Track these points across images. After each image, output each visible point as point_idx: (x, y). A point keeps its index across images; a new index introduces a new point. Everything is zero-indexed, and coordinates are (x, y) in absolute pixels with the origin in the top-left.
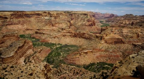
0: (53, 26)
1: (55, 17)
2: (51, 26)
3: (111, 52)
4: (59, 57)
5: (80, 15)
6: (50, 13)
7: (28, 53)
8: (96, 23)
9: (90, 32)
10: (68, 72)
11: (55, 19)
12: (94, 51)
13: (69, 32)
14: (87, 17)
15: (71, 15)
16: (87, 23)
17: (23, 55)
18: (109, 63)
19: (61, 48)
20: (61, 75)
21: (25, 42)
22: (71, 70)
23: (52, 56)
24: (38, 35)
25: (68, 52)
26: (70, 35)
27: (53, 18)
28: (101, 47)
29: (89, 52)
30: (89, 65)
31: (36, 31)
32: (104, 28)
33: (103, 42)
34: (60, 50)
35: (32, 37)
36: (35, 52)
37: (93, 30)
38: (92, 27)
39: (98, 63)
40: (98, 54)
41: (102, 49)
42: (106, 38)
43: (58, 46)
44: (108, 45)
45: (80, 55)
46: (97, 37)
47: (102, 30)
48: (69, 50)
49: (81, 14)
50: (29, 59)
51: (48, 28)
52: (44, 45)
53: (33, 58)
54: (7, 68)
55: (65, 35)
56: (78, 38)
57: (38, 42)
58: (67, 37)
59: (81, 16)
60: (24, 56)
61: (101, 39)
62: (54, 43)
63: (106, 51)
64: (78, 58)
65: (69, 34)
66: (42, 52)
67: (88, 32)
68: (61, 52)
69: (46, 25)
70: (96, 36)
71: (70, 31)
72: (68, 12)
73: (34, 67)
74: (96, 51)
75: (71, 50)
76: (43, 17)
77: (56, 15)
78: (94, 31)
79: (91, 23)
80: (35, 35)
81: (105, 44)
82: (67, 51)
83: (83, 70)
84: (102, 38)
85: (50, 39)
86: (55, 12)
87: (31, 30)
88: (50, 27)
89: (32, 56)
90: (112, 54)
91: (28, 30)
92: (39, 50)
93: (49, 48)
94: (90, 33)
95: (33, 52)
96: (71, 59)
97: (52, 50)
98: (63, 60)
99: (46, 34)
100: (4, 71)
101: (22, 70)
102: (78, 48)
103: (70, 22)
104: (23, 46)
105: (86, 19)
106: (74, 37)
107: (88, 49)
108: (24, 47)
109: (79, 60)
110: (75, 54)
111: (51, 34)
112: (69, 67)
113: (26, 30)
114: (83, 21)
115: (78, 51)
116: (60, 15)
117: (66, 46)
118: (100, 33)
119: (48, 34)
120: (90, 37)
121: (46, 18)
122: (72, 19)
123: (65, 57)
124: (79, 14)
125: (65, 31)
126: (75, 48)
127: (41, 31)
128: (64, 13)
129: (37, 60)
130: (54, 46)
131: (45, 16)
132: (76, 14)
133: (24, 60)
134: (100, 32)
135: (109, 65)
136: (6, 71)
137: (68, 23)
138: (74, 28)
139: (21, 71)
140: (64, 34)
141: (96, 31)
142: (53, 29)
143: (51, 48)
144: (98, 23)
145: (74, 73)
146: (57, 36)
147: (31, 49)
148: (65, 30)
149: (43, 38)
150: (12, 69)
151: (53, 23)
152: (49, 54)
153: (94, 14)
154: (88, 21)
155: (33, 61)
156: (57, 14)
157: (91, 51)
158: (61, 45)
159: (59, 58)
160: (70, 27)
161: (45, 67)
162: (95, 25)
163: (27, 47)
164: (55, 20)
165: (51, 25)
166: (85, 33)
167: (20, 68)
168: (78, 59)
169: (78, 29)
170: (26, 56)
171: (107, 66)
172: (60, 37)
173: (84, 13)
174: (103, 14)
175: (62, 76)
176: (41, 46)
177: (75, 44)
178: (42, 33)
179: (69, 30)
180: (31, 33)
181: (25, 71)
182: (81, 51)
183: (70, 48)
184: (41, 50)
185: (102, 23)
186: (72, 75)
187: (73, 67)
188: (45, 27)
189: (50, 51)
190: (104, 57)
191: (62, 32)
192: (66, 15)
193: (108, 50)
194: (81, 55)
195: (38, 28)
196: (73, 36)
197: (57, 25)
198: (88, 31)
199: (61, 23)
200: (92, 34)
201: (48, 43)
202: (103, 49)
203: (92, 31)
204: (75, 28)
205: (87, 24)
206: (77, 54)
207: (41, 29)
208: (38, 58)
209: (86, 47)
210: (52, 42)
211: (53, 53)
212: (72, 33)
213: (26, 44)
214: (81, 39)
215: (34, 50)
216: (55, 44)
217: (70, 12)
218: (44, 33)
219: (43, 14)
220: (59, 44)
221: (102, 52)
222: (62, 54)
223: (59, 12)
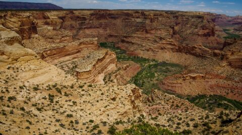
0: (147, 32)
1: (151, 20)
2: (144, 32)
3: (236, 82)
4: (152, 79)
5: (190, 18)
6: (145, 13)
7: (110, 69)
8: (216, 32)
9: (205, 46)
10: (163, 103)
11: (151, 22)
12: (207, 76)
13: (170, 44)
14: (202, 21)
15: (177, 17)
16: (201, 31)
17: (102, 70)
18: (230, 98)
19: (156, 66)
20: (152, 105)
21: (106, 54)
22: (168, 101)
23: (142, 76)
24: (125, 44)
25: (165, 74)
26: (172, 49)
27: (148, 22)
28: (220, 72)
29: (199, 76)
30: (196, 96)
31: (123, 39)
32: (229, 41)
33: (224, 63)
34: (154, 70)
35: (116, 46)
36: (119, 69)
37: (209, 43)
38: (209, 38)
39: (211, 96)
40: (213, 82)
41: (222, 75)
42: (232, 58)
43: (151, 63)
44: (232, 69)
45: (184, 80)
46: (215, 55)
47: (226, 44)
48: (168, 71)
49: (193, 17)
50: (110, 78)
51: (139, 36)
52: (132, 60)
53: (116, 76)
54: (84, 86)
55: (165, 48)
56: (184, 54)
57: (124, 54)
58: (166, 51)
59: (193, 20)
60: (104, 72)
61: (222, 59)
62: (147, 58)
63: (228, 78)
64: (181, 83)
65: (170, 46)
66: (128, 69)
67: (200, 46)
68: (156, 72)
69: (137, 31)
70: (214, 53)
71: (172, 42)
72: (172, 13)
73: (118, 89)
74: (211, 77)
75: (170, 71)
76: (133, 19)
77: (152, 17)
78: (211, 45)
79: (207, 31)
80: (120, 45)
81: (228, 68)
82: (165, 72)
83: (187, 103)
84: (223, 57)
85: (142, 52)
86: (152, 12)
87: (116, 36)
88: (143, 34)
89: (114, 73)
90: (239, 85)
91: (111, 36)
92: (125, 66)
93: (138, 65)
94: (203, 47)
95: (116, 69)
96: (170, 85)
97: (143, 68)
98: (157, 84)
99: (136, 44)
100: (81, 90)
101: (103, 92)
102: (182, 69)
103: (173, 28)
104: (104, 58)
105: (200, 25)
106: (177, 52)
107: (198, 73)
108: (105, 60)
109: (182, 87)
110: (176, 78)
111: (144, 45)
112: (166, 96)
113: (108, 36)
114: (194, 27)
115: (181, 74)
116: (159, 17)
117: (164, 64)
118: (221, 49)
119: (138, 45)
120: (202, 54)
121: (139, 20)
122: (177, 24)
123: (161, 80)
124: (189, 16)
125: (164, 42)
126: (178, 69)
127: (129, 40)
128: (165, 14)
129: (121, 79)
130: (147, 62)
131: (137, 18)
132: (184, 16)
133: (103, 78)
134: (222, 47)
135: (230, 101)
136: (83, 90)
137: (170, 29)
138: (178, 38)
139: (101, 92)
140: (162, 46)
141: (215, 45)
142: (146, 38)
143: (141, 64)
144: (220, 33)
145: (173, 105)
146: (152, 47)
147: (114, 63)
148: (164, 39)
149: (132, 49)
150: (90, 88)
151: (148, 28)
152: (138, 74)
153: (214, 17)
154: (203, 28)
155: (115, 81)
156: (154, 15)
157: (203, 77)
158: (156, 61)
159: (152, 81)
160: (172, 36)
161: (132, 91)
162: (214, 35)
163: (109, 60)
164: (150, 24)
165: (145, 30)
166: (196, 46)
167: (101, 88)
168: (179, 85)
169: (184, 39)
170: (106, 72)
171: (226, 102)
172: (157, 50)
173: (198, 14)
174: (231, 17)
175: (154, 107)
176: (128, 60)
177: (177, 62)
178: (130, 42)
179: (171, 40)
180: (114, 42)
181: (107, 94)
182: (185, 74)
183: (169, 67)
184: (128, 67)
185: (226, 33)
186: (169, 107)
187: (171, 96)
188: (135, 33)
189: (140, 69)
190: (223, 87)
191: (161, 42)
192: (168, 17)
193: (232, 77)
194: (186, 81)
195: (125, 35)
196: (176, 50)
197: (152, 32)
198: (200, 44)
199: (160, 29)
200: (207, 49)
201: (138, 57)
202: (224, 75)
203: (208, 45)
204: (181, 38)
205: (200, 33)
206: (180, 77)
207: (129, 36)
208: (122, 77)
209: (194, 69)
210: (144, 57)
211: (144, 73)
212: (174, 45)
213: (107, 56)
214: (187, 56)
215: (118, 65)
216: (148, 60)
217: (175, 13)
218: (133, 42)
219: (134, 14)
220: (154, 60)
221: (221, 80)
222: (156, 75)
223: (158, 12)
